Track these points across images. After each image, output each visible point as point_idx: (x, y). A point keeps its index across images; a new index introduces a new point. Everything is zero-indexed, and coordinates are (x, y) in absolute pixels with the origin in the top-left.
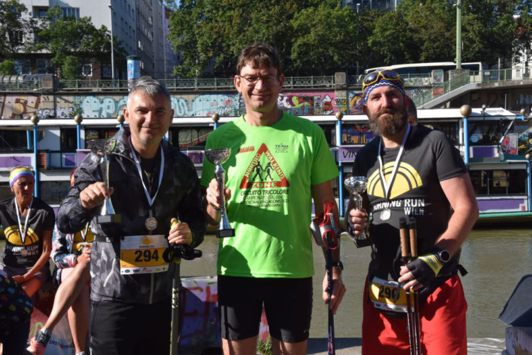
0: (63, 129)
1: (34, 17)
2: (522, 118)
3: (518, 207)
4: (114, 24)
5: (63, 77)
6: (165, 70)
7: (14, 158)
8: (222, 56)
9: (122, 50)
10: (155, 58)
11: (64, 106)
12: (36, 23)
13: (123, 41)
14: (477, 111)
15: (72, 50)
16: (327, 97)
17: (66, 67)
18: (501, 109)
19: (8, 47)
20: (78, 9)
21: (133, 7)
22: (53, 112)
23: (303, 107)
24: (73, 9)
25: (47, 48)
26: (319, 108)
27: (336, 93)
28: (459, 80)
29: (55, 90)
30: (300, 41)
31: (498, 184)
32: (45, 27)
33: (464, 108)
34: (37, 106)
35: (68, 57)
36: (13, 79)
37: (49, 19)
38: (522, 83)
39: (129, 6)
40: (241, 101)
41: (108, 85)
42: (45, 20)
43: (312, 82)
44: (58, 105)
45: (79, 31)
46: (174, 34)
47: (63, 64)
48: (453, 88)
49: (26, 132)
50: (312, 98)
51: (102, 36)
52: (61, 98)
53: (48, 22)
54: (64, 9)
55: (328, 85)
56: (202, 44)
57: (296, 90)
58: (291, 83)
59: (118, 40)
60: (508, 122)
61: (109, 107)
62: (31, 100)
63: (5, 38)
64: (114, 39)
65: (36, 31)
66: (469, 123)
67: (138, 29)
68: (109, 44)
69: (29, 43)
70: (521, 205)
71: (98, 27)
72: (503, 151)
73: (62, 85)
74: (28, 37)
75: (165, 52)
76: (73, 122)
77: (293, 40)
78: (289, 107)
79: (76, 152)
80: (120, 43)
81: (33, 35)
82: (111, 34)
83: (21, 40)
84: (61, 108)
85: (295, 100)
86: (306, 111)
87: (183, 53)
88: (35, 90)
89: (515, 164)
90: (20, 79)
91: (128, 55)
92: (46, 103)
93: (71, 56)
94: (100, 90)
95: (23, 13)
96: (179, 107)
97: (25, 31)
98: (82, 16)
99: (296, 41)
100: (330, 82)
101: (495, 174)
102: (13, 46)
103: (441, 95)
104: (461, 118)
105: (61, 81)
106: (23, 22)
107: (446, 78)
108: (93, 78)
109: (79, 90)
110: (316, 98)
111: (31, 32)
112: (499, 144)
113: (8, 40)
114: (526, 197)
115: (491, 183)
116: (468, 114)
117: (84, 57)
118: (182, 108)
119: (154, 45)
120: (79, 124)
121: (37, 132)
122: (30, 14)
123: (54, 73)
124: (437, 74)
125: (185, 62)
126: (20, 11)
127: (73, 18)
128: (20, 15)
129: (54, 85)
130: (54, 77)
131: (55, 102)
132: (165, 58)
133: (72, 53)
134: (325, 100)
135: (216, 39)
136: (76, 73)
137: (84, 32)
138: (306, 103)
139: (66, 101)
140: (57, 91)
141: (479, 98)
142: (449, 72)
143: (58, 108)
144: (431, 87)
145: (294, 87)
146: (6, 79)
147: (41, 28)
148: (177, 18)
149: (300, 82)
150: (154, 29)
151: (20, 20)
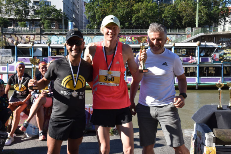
0: (43, 48)
1: (34, 5)
2: (220, 47)
3: (218, 81)
4: (64, 8)
5: (44, 28)
6: (84, 26)
7: (24, 59)
9: (67, 18)
10: (80, 21)
11: (44, 39)
12: (35, 7)
14: (203, 44)
15: (48, 18)
17: (45, 25)
18: (212, 43)
19: (24, 17)
20: (50, 2)
21: (72, 1)
22: (40, 41)
23: (136, 41)
24: (49, 2)
25: (38, 17)
28: (197, 31)
30: (135, 16)
31: (211, 72)
32: (38, 9)
33: (198, 42)
34: (34, 39)
35: (46, 21)
36: (25, 28)
37: (40, 6)
38: (221, 33)
41: (61, 32)
43: (140, 31)
44: (42, 39)
45: (51, 10)
46: (87, 12)
47: (44, 23)
48: (194, 35)
49: (29, 49)
51: (60, 13)
52: (43, 36)
53: (39, 7)
54: (45, 2)
56: (98, 16)
57: (133, 34)
58: (132, 31)
59: (66, 14)
60: (215, 48)
61: (61, 40)
62: (32, 37)
64: (64, 14)
65: (35, 10)
66: (200, 48)
67: (73, 10)
68: (62, 15)
69: (32, 15)
70: (219, 80)
71: (58, 9)
72: (213, 59)
73: (44, 31)
74: (31, 13)
75: (83, 19)
76: (47, 45)
78: (131, 41)
79: (48, 57)
80: (66, 16)
81: (33, 12)
82: (63, 12)
83: (29, 14)
84: (43, 40)
85: (133, 38)
87: (90, 19)
88: (33, 33)
89: (217, 64)
90: (28, 29)
91: (69, 20)
92: (38, 38)
93: (47, 20)
94: (58, 33)
95: (30, 4)
96: (88, 40)
97: (30, 10)
98: (52, 5)
99: (134, 15)
101: (210, 68)
102: (26, 16)
103: (190, 37)
104: (196, 46)
105: (43, 30)
106: (30, 7)
107: (192, 31)
108: (56, 29)
109: (50, 33)
111: (32, 11)
112: (211, 57)
113: (24, 14)
114: (221, 77)
115: (208, 72)
116: (199, 45)
117: (52, 20)
118: (89, 40)
119: (79, 16)
120: (49, 46)
121: (33, 49)
122: (32, 4)
123: (41, 27)
124: (188, 29)
125: (91, 23)
126: (28, 2)
127: (48, 6)
129: (40, 32)
130: (40, 28)
131: (41, 38)
132: (83, 21)
133: (47, 19)
135: (103, 14)
136: (49, 27)
137: (53, 11)
139: (45, 37)
140: (42, 33)
141: (205, 39)
142: (194, 28)
143: (42, 40)
144: (186, 34)
145: (133, 33)
146: (23, 29)
147: (37, 9)
148: (88, 6)
149: (135, 31)
150: (79, 10)
151: (28, 6)
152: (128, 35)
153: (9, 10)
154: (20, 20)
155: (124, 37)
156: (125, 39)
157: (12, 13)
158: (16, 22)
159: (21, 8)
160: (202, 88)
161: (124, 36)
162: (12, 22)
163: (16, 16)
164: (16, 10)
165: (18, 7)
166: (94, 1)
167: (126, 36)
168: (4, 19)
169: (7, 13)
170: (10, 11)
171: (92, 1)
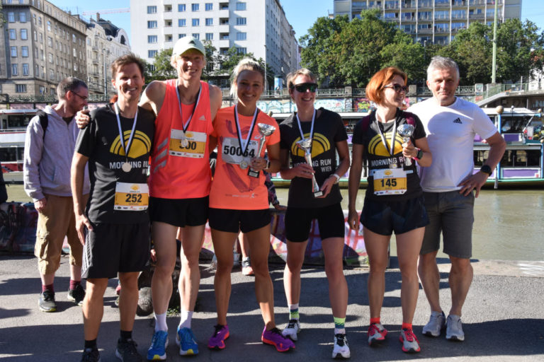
1: (221, 54)
2: (539, 115)
3: (534, 175)
4: (267, 57)
8: (334, 75)
9: (271, 72)
12: (221, 57)
13: (272, 67)
14: (507, 110)
18: (524, 109)
20: (246, 49)
21: (279, 46)
24: (243, 48)
25: (227, 72)
27: (410, 99)
28: (494, 91)
31: (520, 160)
32: (226, 60)
33: (499, 108)
37: (229, 55)
38: (537, 93)
39: (277, 45)
40: (346, 104)
42: (226, 55)
46: (303, 62)
48: (489, 96)
53: (228, 57)
54: (238, 49)
56: (321, 68)
59: (269, 66)
60: (529, 117)
64: (267, 66)
65: (221, 62)
66: (502, 118)
67: (282, 59)
69: (217, 70)
70: (536, 174)
71: (258, 58)
72: (525, 138)
74: (217, 66)
77: (381, 65)
80: (269, 68)
81: (219, 65)
82: (265, 63)
83: (213, 68)
89: (533, 146)
91: (275, 75)
95: (214, 52)
97: (215, 62)
98: (248, 53)
101: (518, 153)
102: (208, 72)
103: (481, 100)
104: (496, 115)
107: (485, 89)
112: (522, 132)
114: (539, 169)
115: (516, 158)
116: (501, 112)
122: (218, 52)
124: (478, 86)
127: (242, 54)
128: (213, 54)
135: (330, 65)
141: (508, 103)
142: (487, 85)
144: (474, 95)
147: (224, 60)
148: (305, 52)
150: (292, 60)
151: (212, 56)
156: (368, 105)
160: (504, 187)
166: (314, 44)
171: (312, 45)
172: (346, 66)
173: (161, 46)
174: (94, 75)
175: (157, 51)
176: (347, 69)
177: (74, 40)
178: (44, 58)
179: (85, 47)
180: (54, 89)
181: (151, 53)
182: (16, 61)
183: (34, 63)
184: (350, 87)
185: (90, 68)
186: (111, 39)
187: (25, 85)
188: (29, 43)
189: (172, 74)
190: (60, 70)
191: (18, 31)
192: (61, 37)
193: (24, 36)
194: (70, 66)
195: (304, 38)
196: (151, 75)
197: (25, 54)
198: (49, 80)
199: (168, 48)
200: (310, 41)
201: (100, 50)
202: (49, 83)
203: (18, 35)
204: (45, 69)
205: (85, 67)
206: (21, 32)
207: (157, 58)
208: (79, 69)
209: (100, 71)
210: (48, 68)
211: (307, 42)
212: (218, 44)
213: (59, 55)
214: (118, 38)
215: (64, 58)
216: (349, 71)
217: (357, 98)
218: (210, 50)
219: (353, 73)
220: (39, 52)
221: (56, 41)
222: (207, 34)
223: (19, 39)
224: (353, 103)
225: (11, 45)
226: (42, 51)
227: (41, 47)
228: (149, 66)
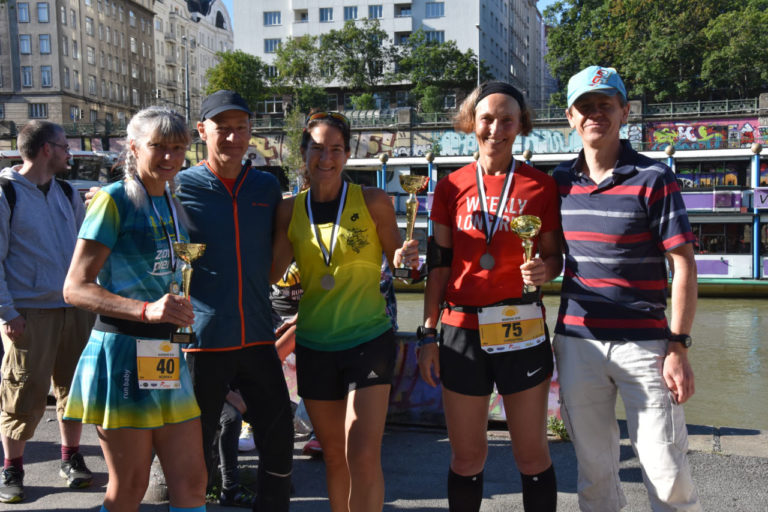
0: (414, 168)
1: (396, 44)
4: (482, 47)
5: (423, 111)
6: (543, 99)
11: (421, 144)
12: (396, 50)
13: (492, 67)
15: (434, 79)
16: (747, 125)
17: (426, 100)
19: (367, 79)
20: (443, 32)
21: (506, 25)
22: (409, 150)
23: (713, 139)
24: (438, 32)
25: (406, 78)
26: (736, 141)
27: (760, 120)
29: (411, 125)
30: (713, 56)
32: (406, 55)
34: (392, 144)
35: (428, 88)
36: (370, 114)
37: (412, 45)
39: (501, 25)
40: (631, 133)
42: (406, 46)
43: (726, 107)
44: (415, 142)
45: (443, 57)
46: (552, 55)
47: (423, 96)
49: (375, 172)
50: (726, 128)
51: (467, 60)
52: (418, 135)
53: (410, 49)
54: (428, 33)
55: (749, 110)
57: (704, 118)
58: (698, 109)
59: (486, 65)
61: (471, 144)
62: (386, 137)
63: (364, 70)
64: (482, 64)
65: (397, 59)
67: (512, 51)
68: (475, 70)
69: (389, 74)
71: (464, 51)
73: (421, 120)
74: (389, 67)
75: (542, 77)
76: (424, 161)
77: (705, 55)
78: (695, 139)
79: (426, 195)
80: (488, 69)
81: (393, 65)
82: (478, 59)
83: (381, 71)
84: (418, 146)
85: (702, 131)
86: (717, 145)
88: (391, 126)
90: (377, 114)
92: (402, 139)
93: (431, 87)
95: (384, 41)
96: (553, 142)
97: (385, 60)
98: (446, 40)
99: (709, 55)
100: (752, 106)
102: (372, 78)
105: (420, 115)
106: (383, 51)
109: (438, 125)
110: (731, 127)
111: (391, 61)
113: (368, 71)
117: (446, 87)
118: (556, 143)
119: (530, 69)
120: (431, 162)
121: (387, 173)
122: (391, 41)
123: (414, 106)
126: (381, 39)
127: (436, 43)
128: (381, 43)
129: (411, 121)
130: (411, 111)
131: (412, 139)
132: (543, 84)
133: (431, 83)
134: (744, 130)
136: (438, 106)
138: (717, 135)
139: (423, 138)
140: (414, 127)
143: (415, 146)
145: (701, 115)
146: (362, 115)
147: (401, 56)
148: (556, 36)
149: (710, 108)
150: (530, 51)
151: (381, 48)
152: (687, 120)
153: (327, 63)
154: (357, 91)
155: (670, 128)
156: (675, 135)
157: (336, 70)
158: (348, 97)
159: (360, 55)
161: (672, 125)
162: (334, 97)
163: (348, 79)
164: (347, 63)
165: (352, 55)
166: (573, 21)
167: (677, 124)
168: (314, 90)
169: (323, 73)
170: (332, 67)
171: (570, 21)
172: (635, 60)
173: (288, 30)
174: (169, 85)
175: (280, 40)
176: (635, 67)
177: (133, 22)
178: (79, 56)
179: (152, 35)
180: (95, 112)
181: (270, 45)
182: (29, 61)
183: (61, 64)
184: (639, 102)
185: (161, 72)
186: (199, 19)
187: (45, 104)
188: (52, 28)
189: (306, 82)
190: (107, 78)
191: (33, 6)
192: (108, 16)
193: (44, 16)
194: (124, 71)
195: (553, 9)
196: (269, 84)
197: (45, 48)
198: (88, 96)
199: (301, 35)
200: (564, 14)
201: (179, 40)
202: (87, 101)
203: (32, 14)
204: (80, 76)
205: (152, 71)
206: (38, 8)
207: (280, 53)
208: (140, 75)
209: (179, 80)
210: (87, 72)
211: (559, 16)
212: (391, 25)
213: (106, 49)
214: (211, 17)
215: (114, 54)
216: (639, 69)
217: (651, 122)
218: (377, 36)
219: (649, 74)
220: (70, 43)
221: (101, 24)
222: (371, 7)
223: (33, 21)
224: (644, 132)
225: (21, 32)
226: (75, 42)
227: (73, 35)
228: (266, 69)
